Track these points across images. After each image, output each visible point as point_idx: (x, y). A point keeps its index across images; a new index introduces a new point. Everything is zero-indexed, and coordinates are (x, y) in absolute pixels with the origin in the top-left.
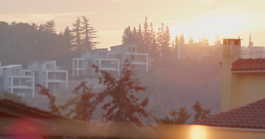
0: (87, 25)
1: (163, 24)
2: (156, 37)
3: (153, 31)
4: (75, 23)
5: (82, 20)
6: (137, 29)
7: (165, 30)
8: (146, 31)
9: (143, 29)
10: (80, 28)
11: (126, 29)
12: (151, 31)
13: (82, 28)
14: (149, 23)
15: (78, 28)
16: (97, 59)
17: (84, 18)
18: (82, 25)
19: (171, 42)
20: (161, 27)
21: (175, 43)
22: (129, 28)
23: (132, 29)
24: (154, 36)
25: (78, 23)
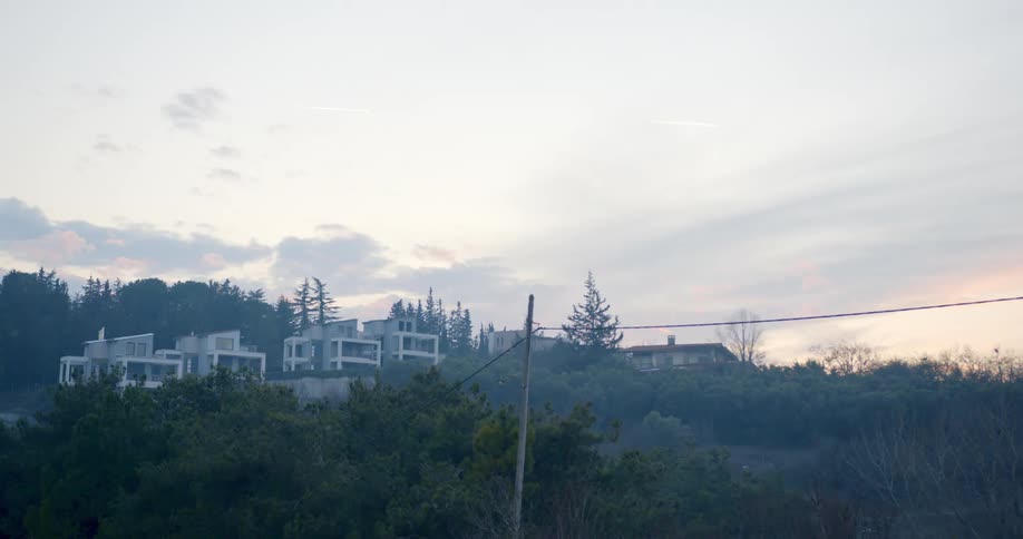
0: (321, 294)
1: (459, 304)
2: (448, 326)
3: (443, 314)
4: (301, 290)
5: (312, 284)
6: (416, 306)
7: (463, 315)
8: (430, 312)
9: (424, 309)
10: (307, 300)
11: (395, 306)
12: (440, 314)
13: (312, 299)
14: (435, 299)
15: (304, 298)
16: (335, 340)
17: (318, 281)
18: (312, 294)
19: (473, 337)
20: (456, 308)
21: (479, 339)
22: (400, 303)
23: (405, 306)
24: (445, 323)
25: (305, 290)
